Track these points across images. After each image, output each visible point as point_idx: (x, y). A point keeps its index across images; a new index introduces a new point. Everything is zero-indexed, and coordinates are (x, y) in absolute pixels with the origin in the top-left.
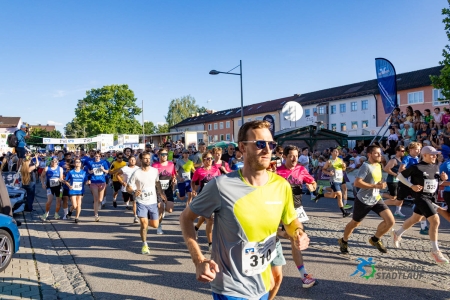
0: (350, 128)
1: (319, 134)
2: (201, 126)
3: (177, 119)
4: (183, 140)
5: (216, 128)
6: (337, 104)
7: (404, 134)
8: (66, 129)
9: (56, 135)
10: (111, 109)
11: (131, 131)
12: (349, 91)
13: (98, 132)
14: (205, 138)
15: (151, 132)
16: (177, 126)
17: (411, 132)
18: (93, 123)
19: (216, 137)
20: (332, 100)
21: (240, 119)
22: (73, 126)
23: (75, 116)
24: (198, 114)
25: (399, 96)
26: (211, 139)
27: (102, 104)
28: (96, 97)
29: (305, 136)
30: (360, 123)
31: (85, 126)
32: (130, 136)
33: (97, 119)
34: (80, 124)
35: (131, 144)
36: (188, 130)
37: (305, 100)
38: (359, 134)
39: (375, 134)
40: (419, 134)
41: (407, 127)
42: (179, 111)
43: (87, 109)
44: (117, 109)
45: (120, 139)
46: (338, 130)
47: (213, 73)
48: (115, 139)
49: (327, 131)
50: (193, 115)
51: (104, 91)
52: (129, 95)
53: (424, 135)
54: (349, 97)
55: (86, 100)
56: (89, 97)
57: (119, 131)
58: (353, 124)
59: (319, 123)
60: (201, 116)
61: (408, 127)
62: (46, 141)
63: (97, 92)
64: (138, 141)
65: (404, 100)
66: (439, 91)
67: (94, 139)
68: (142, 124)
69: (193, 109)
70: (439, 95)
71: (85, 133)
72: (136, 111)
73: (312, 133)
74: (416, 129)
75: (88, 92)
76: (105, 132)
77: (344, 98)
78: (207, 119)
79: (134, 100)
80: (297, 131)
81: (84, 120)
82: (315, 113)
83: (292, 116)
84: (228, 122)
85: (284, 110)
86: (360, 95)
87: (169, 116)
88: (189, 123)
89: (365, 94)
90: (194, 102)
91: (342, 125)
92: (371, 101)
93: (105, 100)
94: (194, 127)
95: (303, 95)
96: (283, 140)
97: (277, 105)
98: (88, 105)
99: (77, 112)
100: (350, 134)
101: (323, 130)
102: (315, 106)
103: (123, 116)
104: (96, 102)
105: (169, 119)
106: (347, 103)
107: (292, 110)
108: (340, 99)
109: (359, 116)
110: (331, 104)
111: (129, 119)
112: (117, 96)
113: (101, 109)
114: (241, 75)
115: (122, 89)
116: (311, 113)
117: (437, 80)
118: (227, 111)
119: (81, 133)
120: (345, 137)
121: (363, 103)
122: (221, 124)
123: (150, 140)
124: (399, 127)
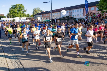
0: (77, 16)
1: (70, 18)
2: (41, 15)
3: (35, 13)
4: (37, 19)
5: (45, 16)
6: (74, 10)
7: (89, 19)
8: (7, 15)
9: (4, 17)
10: (18, 10)
11: (24, 16)
12: (77, 7)
13: (15, 17)
14: (42, 18)
15: (29, 16)
16: (35, 15)
17: (90, 19)
18: (14, 14)
19: (45, 18)
21: (51, 13)
22: (9, 15)
23: (9, 12)
24: (41, 12)
25: (89, 8)
26: (44, 18)
27: (16, 9)
28: (14, 7)
29: (67, 19)
30: (79, 15)
31: (12, 15)
32: (24, 18)
33: (15, 13)
34: (10, 14)
35: (24, 20)
36: (38, 16)
37: (66, 9)
38: (79, 18)
39: (83, 18)
40: (92, 19)
42: (36, 11)
43: (12, 10)
44: (20, 10)
45: (21, 18)
46: (74, 17)
47: (44, 2)
50: (39, 12)
51: (16, 6)
52: (23, 6)
55: (11, 8)
56: (12, 7)
57: (21, 16)
59: (70, 15)
60: (41, 13)
61: (90, 17)
62: (2, 19)
63: (14, 6)
64: (26, 19)
65: (90, 9)
66: (98, 8)
67: (14, 19)
68: (26, 14)
69: (39, 11)
70: (98, 9)
72: (25, 11)
73: (68, 18)
74: (92, 18)
75: (12, 6)
76: (17, 17)
78: (43, 13)
79: (24, 8)
80: (65, 17)
81: (11, 13)
83: (64, 13)
84: (48, 14)
85: (62, 12)
86: (80, 8)
87: (33, 12)
88: (38, 14)
89: (81, 8)
90: (40, 9)
91: (75, 15)
92: (82, 9)
93: (16, 8)
94: (39, 15)
95: (66, 8)
96: (61, 20)
97: (59, 10)
98: (12, 9)
100: (77, 18)
101: (71, 17)
102: (69, 11)
103: (21, 12)
104: (14, 8)
105: (33, 13)
106: (77, 10)
107: (64, 12)
109: (79, 13)
110: (73, 10)
111: (23, 13)
112: (20, 7)
113: (16, 10)
114: (51, 3)
115: (21, 5)
116: (68, 12)
117: (98, 6)
118: (48, 11)
119: (11, 17)
120: (75, 19)
121: (80, 10)
122: (46, 15)
123: (29, 19)
124: (88, 17)
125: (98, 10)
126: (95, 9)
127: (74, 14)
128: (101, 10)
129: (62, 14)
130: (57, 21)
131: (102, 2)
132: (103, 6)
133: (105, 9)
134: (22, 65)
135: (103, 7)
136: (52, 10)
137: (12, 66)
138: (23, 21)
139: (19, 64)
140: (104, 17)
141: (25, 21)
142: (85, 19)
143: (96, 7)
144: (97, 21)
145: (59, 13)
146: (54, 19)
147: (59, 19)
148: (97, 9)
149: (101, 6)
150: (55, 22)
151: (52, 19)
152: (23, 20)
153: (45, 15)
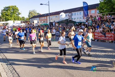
0: (77, 20)
1: (69, 21)
2: (38, 18)
3: (31, 16)
6: (74, 13)
10: (12, 13)
11: (18, 19)
12: (77, 9)
13: (8, 20)
14: (39, 22)
15: (24, 19)
16: (31, 18)
17: (91, 22)
18: (6, 17)
19: (42, 21)
20: (72, 12)
21: (49, 16)
22: (0, 18)
24: (37, 15)
25: (89, 11)
26: (41, 22)
27: (9, 11)
28: (7, 9)
30: (79, 18)
31: (4, 17)
32: (18, 21)
33: (8, 16)
34: (3, 17)
35: (19, 23)
36: (34, 20)
37: (65, 12)
38: (79, 21)
39: (83, 21)
40: (93, 22)
41: (90, 20)
42: (32, 14)
43: (4, 13)
44: (13, 13)
46: (74, 20)
47: (41, 4)
48: (14, 22)
49: (71, 21)
50: (36, 15)
51: (9, 7)
52: (17, 8)
53: (94, 23)
54: (77, 11)
56: (5, 9)
57: (15, 19)
58: (77, 18)
60: (38, 15)
63: (7, 8)
67: (7, 22)
68: (21, 17)
69: (36, 13)
71: (4, 20)
72: (19, 14)
73: (67, 21)
74: (92, 21)
75: (4, 8)
76: (10, 20)
77: (76, 11)
78: (40, 16)
79: (18, 10)
80: (64, 20)
81: (4, 16)
82: (68, 15)
84: (46, 17)
85: (61, 14)
86: (79, 11)
87: (29, 15)
88: (35, 17)
89: (81, 10)
90: (36, 11)
91: (75, 19)
92: (82, 12)
94: (36, 19)
95: (65, 10)
96: (60, 23)
97: (58, 13)
98: (4, 11)
99: (1, 14)
100: (77, 21)
101: (70, 20)
102: (68, 13)
103: (15, 15)
104: (7, 11)
105: (29, 16)
106: (76, 13)
108: (74, 12)
109: (79, 16)
110: (72, 13)
111: (17, 16)
112: (13, 9)
113: (9, 13)
114: (49, 5)
115: (14, 7)
116: (67, 15)
117: (98, 8)
118: (45, 14)
119: (3, 20)
120: (75, 22)
121: (80, 13)
122: (44, 18)
123: (24, 22)
124: (88, 21)
125: (98, 13)
126: (96, 12)
127: (73, 17)
128: (102, 13)
129: (61, 17)
130: (55, 25)
131: (103, 4)
132: (103, 8)
133: (106, 11)
134: (17, 73)
135: (103, 10)
136: (50, 13)
137: (6, 75)
138: (18, 25)
139: (13, 72)
140: (105, 20)
141: (20, 25)
142: (85, 22)
143: (96, 9)
144: (97, 25)
145: (57, 16)
146: (52, 23)
147: (58, 23)
148: (98, 11)
149: (102, 9)
150: (53, 25)
151: (50, 22)
152: (17, 23)
153: (42, 18)
